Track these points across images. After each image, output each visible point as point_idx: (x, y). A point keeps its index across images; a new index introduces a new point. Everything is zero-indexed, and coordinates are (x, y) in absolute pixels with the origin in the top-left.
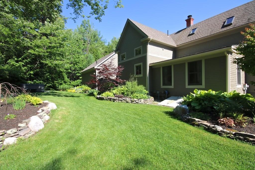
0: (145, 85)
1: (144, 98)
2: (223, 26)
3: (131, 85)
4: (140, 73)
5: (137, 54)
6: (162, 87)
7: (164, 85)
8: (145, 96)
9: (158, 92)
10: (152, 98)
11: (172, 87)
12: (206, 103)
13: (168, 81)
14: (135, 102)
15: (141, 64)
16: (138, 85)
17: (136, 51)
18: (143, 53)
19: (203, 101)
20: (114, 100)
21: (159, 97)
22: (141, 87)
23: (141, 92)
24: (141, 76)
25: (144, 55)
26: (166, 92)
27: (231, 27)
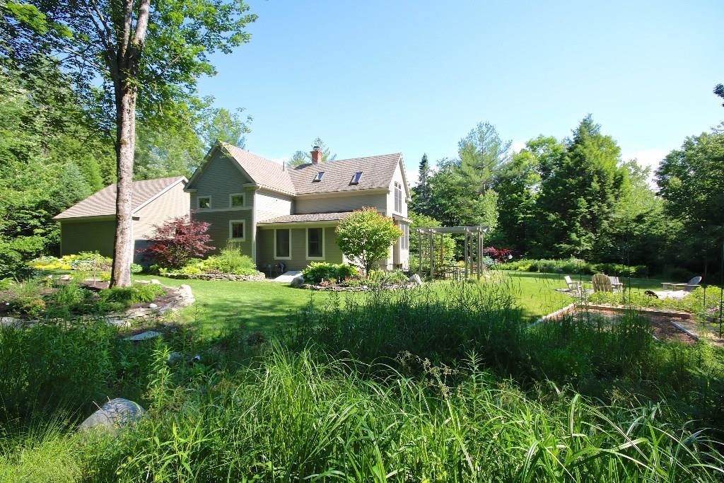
0: (250, 256)
1: (254, 274)
2: (351, 184)
3: (231, 255)
4: (241, 236)
5: (234, 204)
6: (276, 258)
7: (278, 255)
8: (254, 271)
9: (270, 266)
10: (263, 275)
11: (289, 258)
12: (319, 274)
13: (284, 250)
14: (241, 280)
15: (243, 221)
16: (241, 255)
17: (233, 198)
18: (247, 205)
19: (317, 272)
20: (209, 278)
21: (272, 273)
22: (245, 259)
23: (247, 266)
24: (243, 240)
25: (247, 209)
26: (282, 265)
27: (356, 188)
